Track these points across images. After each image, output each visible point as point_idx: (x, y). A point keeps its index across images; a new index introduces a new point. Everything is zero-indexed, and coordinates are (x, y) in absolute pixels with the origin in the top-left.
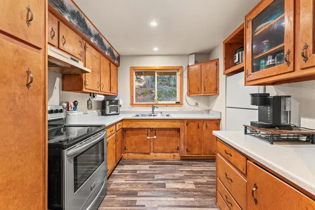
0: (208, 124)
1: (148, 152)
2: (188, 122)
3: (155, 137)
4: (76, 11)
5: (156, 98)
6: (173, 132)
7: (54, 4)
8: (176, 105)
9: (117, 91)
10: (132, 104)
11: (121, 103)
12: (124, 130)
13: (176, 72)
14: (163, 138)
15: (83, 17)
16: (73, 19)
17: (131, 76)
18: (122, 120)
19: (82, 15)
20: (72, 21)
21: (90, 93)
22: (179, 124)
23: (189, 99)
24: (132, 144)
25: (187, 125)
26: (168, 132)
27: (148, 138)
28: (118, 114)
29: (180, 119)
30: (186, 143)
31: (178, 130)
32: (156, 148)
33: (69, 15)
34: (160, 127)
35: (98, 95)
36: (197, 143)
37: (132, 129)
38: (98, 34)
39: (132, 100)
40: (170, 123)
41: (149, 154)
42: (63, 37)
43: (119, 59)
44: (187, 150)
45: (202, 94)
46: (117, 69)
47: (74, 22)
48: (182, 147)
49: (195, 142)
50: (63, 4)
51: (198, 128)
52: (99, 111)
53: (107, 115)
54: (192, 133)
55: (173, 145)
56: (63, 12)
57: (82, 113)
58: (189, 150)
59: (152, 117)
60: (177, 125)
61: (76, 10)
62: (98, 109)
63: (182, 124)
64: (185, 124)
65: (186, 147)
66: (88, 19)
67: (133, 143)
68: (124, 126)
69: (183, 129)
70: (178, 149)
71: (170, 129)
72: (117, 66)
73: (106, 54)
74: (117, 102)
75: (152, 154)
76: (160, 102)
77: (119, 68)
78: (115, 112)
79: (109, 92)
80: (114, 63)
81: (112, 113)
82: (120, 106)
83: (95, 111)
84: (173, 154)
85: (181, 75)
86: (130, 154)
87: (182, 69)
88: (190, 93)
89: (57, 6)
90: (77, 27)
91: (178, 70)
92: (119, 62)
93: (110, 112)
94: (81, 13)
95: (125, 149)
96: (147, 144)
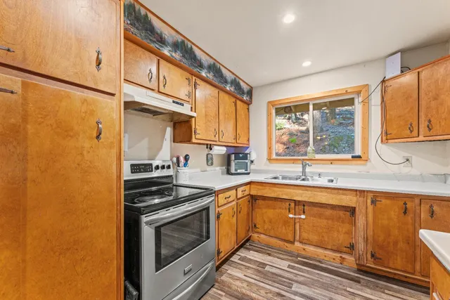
0: (435, 208)
1: (292, 240)
2: (376, 197)
3: (303, 217)
4: (180, 41)
5: (311, 148)
6: (341, 213)
7: (151, 40)
8: (354, 162)
9: (248, 140)
10: (270, 160)
11: (253, 156)
12: (253, 199)
13: (353, 98)
14: (319, 220)
15: (189, 46)
16: (175, 52)
17: (269, 114)
18: (250, 183)
19: (189, 43)
20: (174, 54)
21: (207, 144)
22: (355, 199)
23: (384, 149)
24: (264, 221)
25: (373, 202)
26: (329, 212)
27: (291, 216)
28: (249, 174)
29: (356, 191)
30: (370, 239)
31: (352, 211)
32: (305, 235)
33: (170, 49)
34: (311, 200)
35: (216, 147)
36: (401, 245)
37: (264, 198)
38: (214, 64)
39: (270, 153)
40: (334, 196)
41: (293, 243)
42: (164, 78)
43: (250, 93)
44: (373, 256)
45: (421, 138)
46: (248, 109)
47: (177, 56)
48: (361, 246)
49: (396, 243)
50: (161, 38)
51: (405, 213)
52: (224, 168)
53: (232, 174)
54: (385, 222)
55: (341, 238)
56: (162, 47)
57: (199, 170)
58: (377, 255)
59: (299, 182)
60: (348, 200)
61: (180, 39)
62: (222, 166)
63: (361, 199)
64: (369, 201)
65: (370, 249)
66: (197, 47)
67: (266, 220)
68: (253, 193)
69: (364, 211)
70: (352, 247)
71: (333, 207)
72: (248, 103)
73: (228, 88)
74: (245, 157)
75: (297, 244)
76: (318, 156)
77: (251, 106)
78: (243, 171)
79: (234, 141)
80: (242, 101)
81: (239, 171)
82: (252, 162)
83: (218, 168)
84: (339, 255)
85: (366, 102)
86: (262, 236)
87: (368, 90)
88: (387, 137)
89: (154, 42)
90: (180, 61)
91: (359, 93)
92: (251, 98)
93: (236, 170)
94: (186, 41)
95: (255, 226)
96: (289, 226)
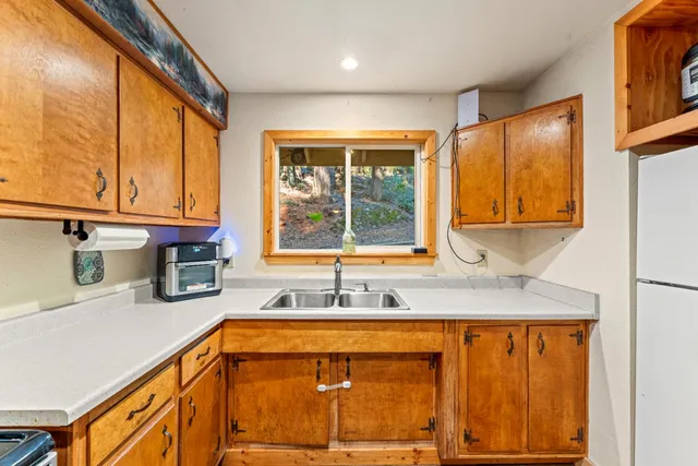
0: (544, 338)
1: (323, 443)
2: (471, 330)
3: (347, 384)
5: (348, 234)
6: (414, 365)
8: (415, 261)
9: (217, 212)
10: (268, 256)
11: (230, 249)
12: (231, 360)
13: (413, 151)
14: (377, 386)
17: (266, 160)
18: (222, 325)
22: (440, 336)
24: (259, 411)
25: (468, 340)
26: (394, 366)
27: (322, 387)
28: (217, 292)
29: (443, 321)
30: (464, 409)
31: (435, 359)
32: (349, 423)
34: (366, 349)
36: (506, 408)
37: (258, 357)
39: (268, 243)
40: (406, 335)
41: (326, 447)
43: (222, 101)
44: (467, 438)
45: (508, 224)
46: (217, 139)
48: (451, 426)
49: (499, 406)
51: (510, 352)
53: (170, 299)
54: (485, 372)
55: (417, 414)
58: (474, 436)
59: (335, 311)
60: (429, 341)
62: (141, 276)
63: (450, 336)
64: (462, 338)
65: (463, 426)
67: (265, 408)
68: (229, 348)
69: (454, 358)
70: (432, 426)
71: (402, 356)
72: (219, 126)
74: (210, 251)
75: (335, 447)
76: (361, 250)
77: (223, 134)
78: (202, 287)
79: (177, 213)
80: (200, 113)
81: (190, 289)
82: (226, 261)
83: (124, 287)
84: (409, 448)
85: (433, 160)
86: (254, 449)
87: (436, 140)
88: (460, 219)
91: (422, 143)
92: (225, 114)
93: (182, 285)
95: (235, 427)
96: (317, 411)
